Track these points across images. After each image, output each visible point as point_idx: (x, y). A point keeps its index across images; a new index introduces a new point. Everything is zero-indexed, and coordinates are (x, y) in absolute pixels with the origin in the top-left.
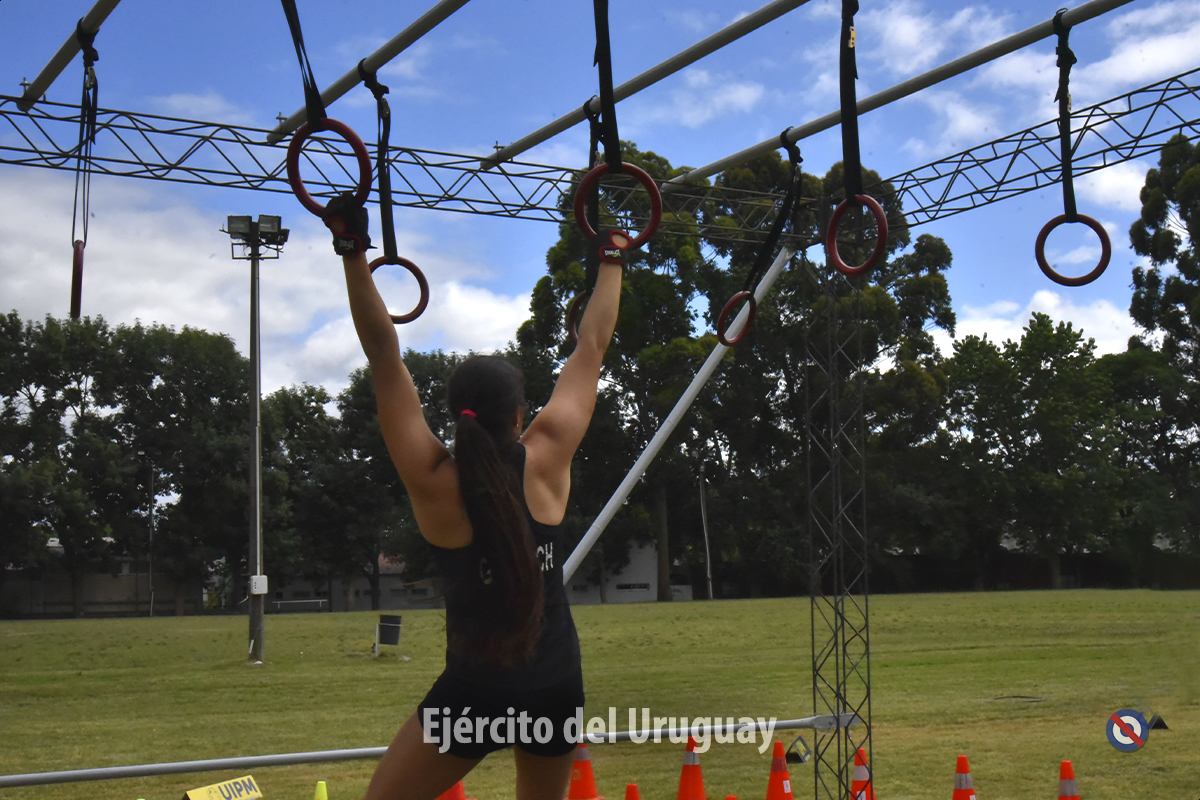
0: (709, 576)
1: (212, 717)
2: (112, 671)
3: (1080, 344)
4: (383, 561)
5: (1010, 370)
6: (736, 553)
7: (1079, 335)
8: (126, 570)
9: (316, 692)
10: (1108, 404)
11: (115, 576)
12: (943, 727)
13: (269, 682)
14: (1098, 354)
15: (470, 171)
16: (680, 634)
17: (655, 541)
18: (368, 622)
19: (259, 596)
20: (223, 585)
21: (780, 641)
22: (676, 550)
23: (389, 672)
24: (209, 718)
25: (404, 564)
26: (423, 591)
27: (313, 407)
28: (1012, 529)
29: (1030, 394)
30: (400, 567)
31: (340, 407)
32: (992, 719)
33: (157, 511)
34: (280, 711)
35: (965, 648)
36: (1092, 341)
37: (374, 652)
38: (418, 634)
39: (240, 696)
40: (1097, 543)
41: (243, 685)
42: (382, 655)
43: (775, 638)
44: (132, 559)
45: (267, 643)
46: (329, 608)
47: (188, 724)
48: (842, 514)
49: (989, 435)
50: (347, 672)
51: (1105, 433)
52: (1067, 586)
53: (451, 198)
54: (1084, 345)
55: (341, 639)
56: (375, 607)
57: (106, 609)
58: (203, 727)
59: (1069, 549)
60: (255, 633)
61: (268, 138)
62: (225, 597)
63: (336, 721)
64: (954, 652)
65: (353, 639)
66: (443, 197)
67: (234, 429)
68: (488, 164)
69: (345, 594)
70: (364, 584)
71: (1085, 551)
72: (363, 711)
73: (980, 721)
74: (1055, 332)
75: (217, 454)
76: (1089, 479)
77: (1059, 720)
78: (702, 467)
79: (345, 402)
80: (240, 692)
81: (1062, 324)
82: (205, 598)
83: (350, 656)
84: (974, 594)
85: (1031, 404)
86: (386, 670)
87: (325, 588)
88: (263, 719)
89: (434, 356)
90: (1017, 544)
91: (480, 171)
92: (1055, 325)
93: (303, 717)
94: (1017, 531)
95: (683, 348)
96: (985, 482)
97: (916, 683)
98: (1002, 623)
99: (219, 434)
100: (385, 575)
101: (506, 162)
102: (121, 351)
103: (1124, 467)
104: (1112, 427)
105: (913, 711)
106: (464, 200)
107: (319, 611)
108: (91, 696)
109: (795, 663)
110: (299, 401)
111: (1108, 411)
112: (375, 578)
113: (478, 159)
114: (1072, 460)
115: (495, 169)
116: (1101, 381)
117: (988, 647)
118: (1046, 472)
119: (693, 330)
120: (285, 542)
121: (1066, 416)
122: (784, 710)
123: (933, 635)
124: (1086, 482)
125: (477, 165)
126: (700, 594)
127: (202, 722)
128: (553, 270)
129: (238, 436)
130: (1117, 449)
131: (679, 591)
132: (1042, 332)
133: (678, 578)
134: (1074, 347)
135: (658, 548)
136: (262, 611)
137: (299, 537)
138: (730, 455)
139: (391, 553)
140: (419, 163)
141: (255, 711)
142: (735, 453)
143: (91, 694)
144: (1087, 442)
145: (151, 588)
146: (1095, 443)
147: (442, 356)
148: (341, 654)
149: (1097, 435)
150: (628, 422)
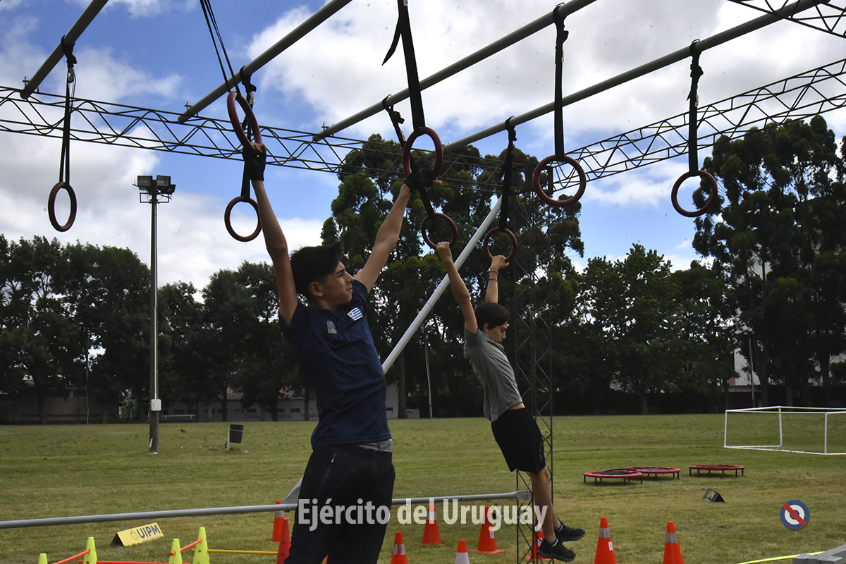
0: (430, 403)
1: (129, 486)
2: (66, 457)
3: (662, 264)
4: (229, 391)
5: (618, 279)
6: (447, 390)
7: (662, 258)
8: (72, 395)
9: (193, 472)
10: (678, 301)
11: (65, 399)
12: (583, 498)
13: (162, 465)
14: (673, 270)
15: (306, 142)
16: (414, 439)
17: (397, 382)
18: (223, 430)
19: (156, 411)
20: (131, 405)
21: (476, 444)
22: (410, 388)
23: (237, 460)
24: (128, 487)
25: (242, 394)
26: (254, 411)
27: (186, 296)
28: (617, 377)
29: (630, 294)
30: (239, 396)
31: (204, 296)
32: (612, 494)
33: (90, 359)
34: (171, 483)
35: (592, 450)
36: (669, 262)
37: (226, 447)
38: (252, 437)
39: (145, 474)
40: (670, 387)
41: (147, 467)
42: (232, 449)
43: (472, 442)
44: (76, 388)
45: (160, 441)
46: (197, 420)
47: (115, 491)
48: (537, 365)
49: (605, 319)
50: (210, 459)
51: (676, 319)
52: (651, 413)
53: (295, 159)
54: (665, 264)
55: (205, 439)
56: (225, 420)
57: (59, 419)
58: (124, 493)
59: (652, 390)
60: (153, 435)
61: (179, 119)
62: (132, 413)
63: (206, 489)
64: (586, 453)
65: (212, 439)
66: (289, 158)
67: (138, 309)
68: (317, 138)
69: (206, 411)
70: (218, 406)
71: (662, 391)
72: (222, 484)
73: (606, 495)
74: (646, 256)
75: (128, 324)
76: (666, 347)
77: (655, 496)
78: (427, 337)
79: (208, 293)
80: (145, 471)
81: (651, 251)
82: (120, 413)
83: (212, 450)
84: (594, 417)
85: (630, 300)
86: (234, 459)
87: (194, 408)
88: (160, 488)
89: (261, 265)
90: (621, 387)
91: (312, 142)
92: (647, 251)
93: (185, 487)
94: (620, 379)
95: (415, 263)
96: (602, 348)
97: (564, 471)
98: (613, 435)
99: (129, 312)
100: (230, 400)
101: (329, 136)
102: (68, 260)
103: (688, 340)
104: (680, 315)
105: (564, 488)
106: (303, 161)
107: (190, 422)
108: (53, 472)
109: (488, 458)
110: (178, 292)
111: (678, 306)
112: (225, 402)
113: (312, 135)
114: (656, 335)
115: (323, 141)
116: (675, 287)
117: (606, 450)
118: (639, 342)
119: (422, 252)
120: (169, 379)
121: (652, 308)
122: (483, 487)
123: (571, 441)
124: (664, 349)
125: (310, 139)
126: (424, 415)
127: (123, 489)
128: (335, 214)
129: (141, 314)
130: (683, 329)
131: (411, 413)
132: (637, 255)
133: (411, 404)
134: (657, 265)
135: (399, 386)
136: (158, 422)
137: (177, 376)
138: (444, 329)
139: (234, 387)
140: (275, 137)
141: (156, 483)
142: (447, 328)
143: (54, 471)
144: (665, 324)
145: (88, 406)
146: (670, 325)
147: (266, 265)
148: (206, 448)
149: (671, 320)
150: (381, 308)
